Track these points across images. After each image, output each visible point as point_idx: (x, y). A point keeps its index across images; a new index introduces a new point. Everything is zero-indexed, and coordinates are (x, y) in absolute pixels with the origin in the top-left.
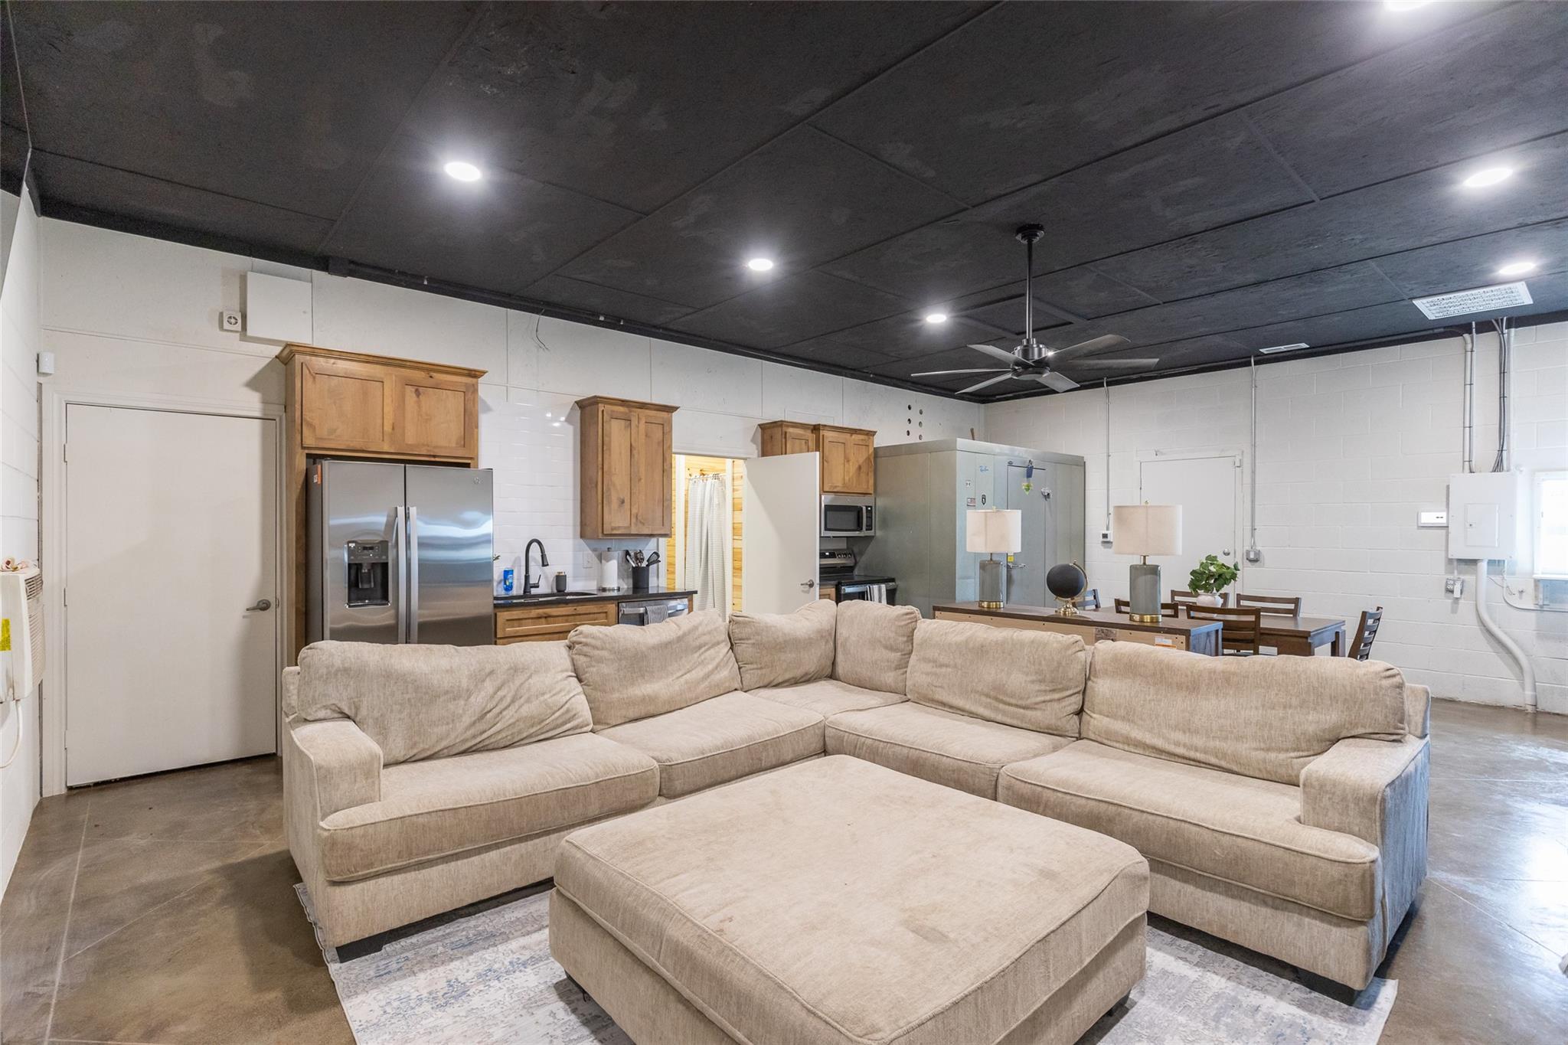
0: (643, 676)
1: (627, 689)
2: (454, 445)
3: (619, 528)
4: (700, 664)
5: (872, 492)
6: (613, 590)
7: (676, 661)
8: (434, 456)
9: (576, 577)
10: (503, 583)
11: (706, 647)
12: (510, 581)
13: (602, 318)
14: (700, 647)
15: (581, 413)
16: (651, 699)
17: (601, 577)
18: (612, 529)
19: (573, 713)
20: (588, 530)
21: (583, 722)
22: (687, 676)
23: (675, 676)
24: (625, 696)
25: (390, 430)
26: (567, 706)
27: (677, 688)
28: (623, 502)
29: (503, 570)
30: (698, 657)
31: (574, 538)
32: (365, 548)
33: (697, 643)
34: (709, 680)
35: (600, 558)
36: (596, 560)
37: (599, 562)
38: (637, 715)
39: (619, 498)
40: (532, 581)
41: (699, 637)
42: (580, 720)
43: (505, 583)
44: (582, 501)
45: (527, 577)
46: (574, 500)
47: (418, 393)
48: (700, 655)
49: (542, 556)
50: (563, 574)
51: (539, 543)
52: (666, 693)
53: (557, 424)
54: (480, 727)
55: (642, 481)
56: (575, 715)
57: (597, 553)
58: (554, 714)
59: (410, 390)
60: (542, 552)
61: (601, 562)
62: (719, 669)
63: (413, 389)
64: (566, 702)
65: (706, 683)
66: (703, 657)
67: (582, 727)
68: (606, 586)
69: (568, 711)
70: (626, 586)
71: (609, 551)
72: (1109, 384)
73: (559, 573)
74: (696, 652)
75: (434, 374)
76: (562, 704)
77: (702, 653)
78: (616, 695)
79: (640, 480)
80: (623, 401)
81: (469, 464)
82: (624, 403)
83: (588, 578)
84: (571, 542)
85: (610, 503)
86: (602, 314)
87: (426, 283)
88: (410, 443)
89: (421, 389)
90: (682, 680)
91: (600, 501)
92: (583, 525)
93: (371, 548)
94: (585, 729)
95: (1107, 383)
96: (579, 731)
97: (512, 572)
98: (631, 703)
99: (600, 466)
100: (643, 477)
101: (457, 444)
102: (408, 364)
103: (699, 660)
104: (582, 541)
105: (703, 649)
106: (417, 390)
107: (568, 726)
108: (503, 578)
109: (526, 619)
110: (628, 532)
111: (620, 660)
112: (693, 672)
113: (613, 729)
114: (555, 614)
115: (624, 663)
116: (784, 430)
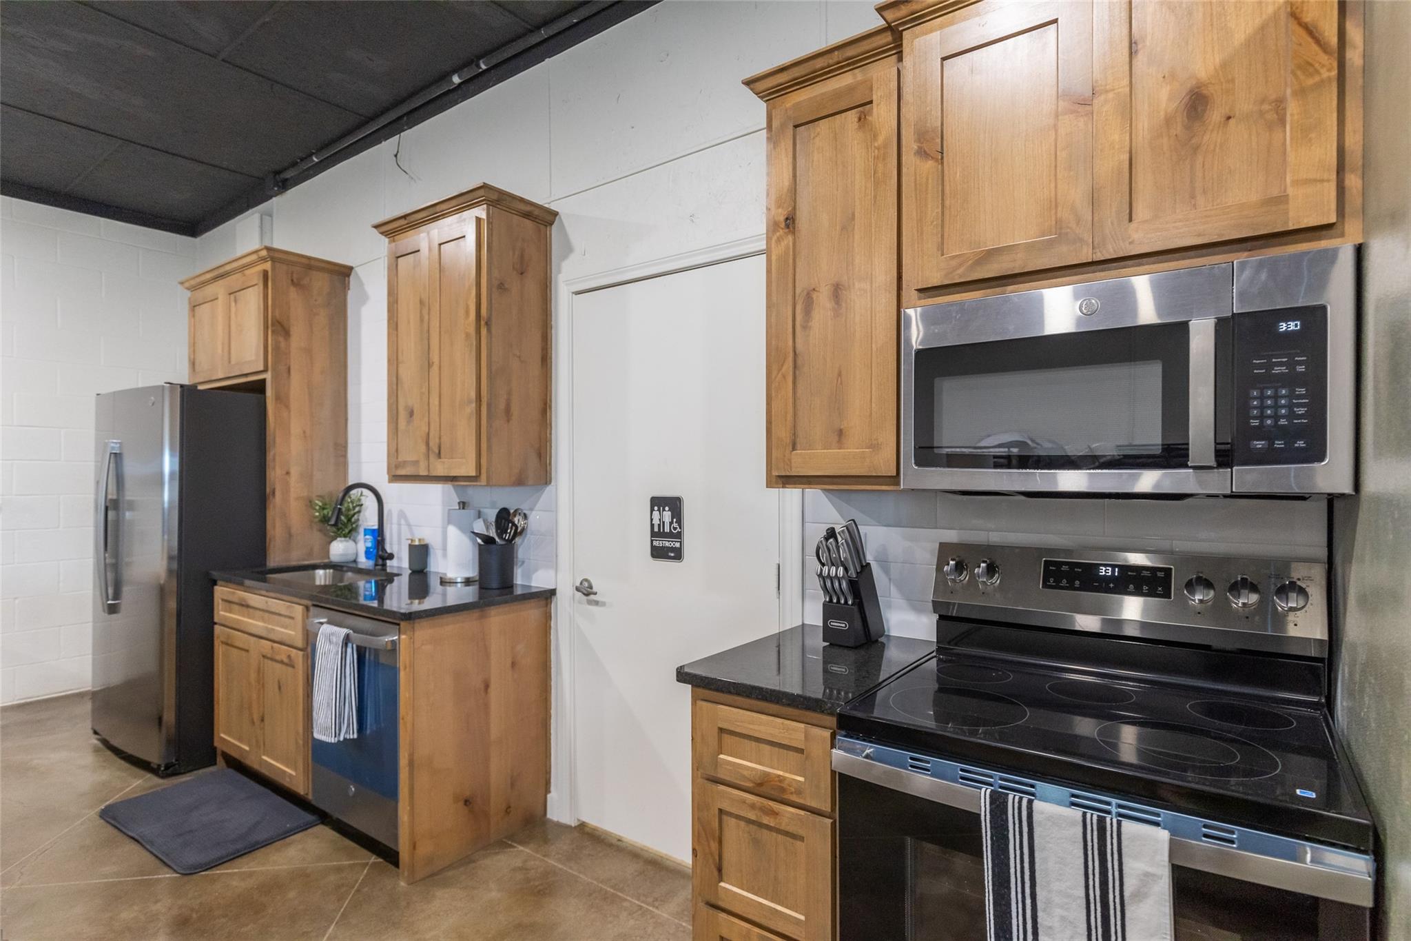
3: (405, 463)
8: (246, 375)
13: (456, 79)
25: (221, 353)
28: (412, 414)
39: (406, 408)
47: (236, 301)
59: (232, 299)
75: (246, 272)
81: (265, 380)
85: (397, 418)
87: (315, 160)
102: (227, 268)
106: (235, 297)
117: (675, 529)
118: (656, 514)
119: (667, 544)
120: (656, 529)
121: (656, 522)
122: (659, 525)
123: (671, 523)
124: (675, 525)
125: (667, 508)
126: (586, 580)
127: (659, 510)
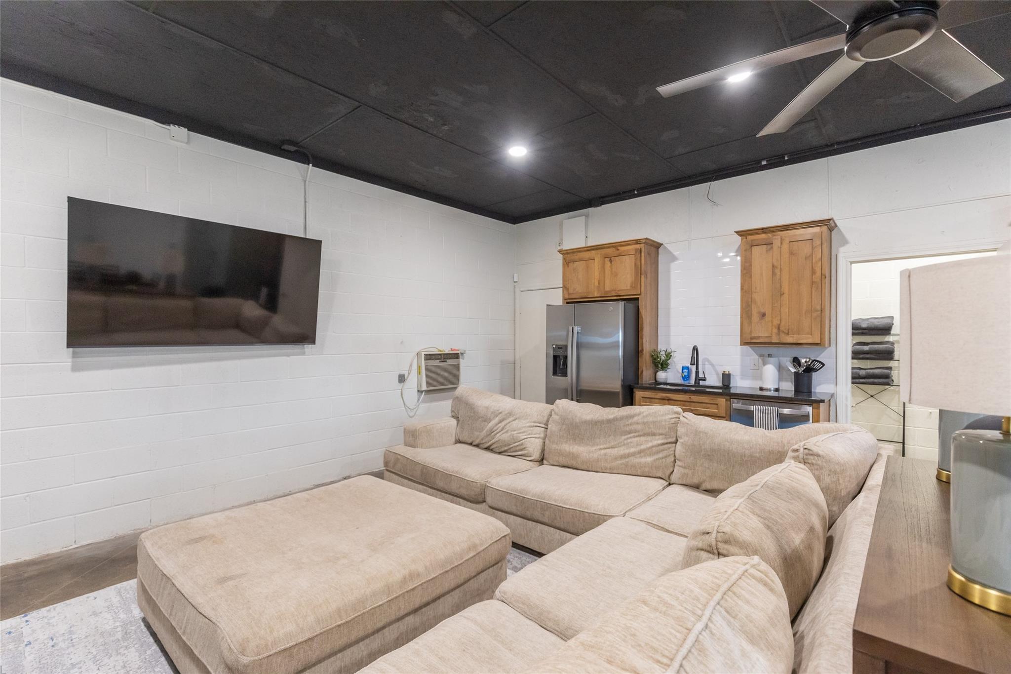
0: (575, 440)
1: (562, 444)
2: (629, 288)
3: (759, 337)
4: (624, 445)
6: (770, 390)
7: (605, 437)
8: (620, 296)
9: (743, 376)
11: (636, 434)
12: (685, 374)
13: (764, 163)
14: (630, 433)
16: (574, 456)
18: (751, 339)
19: (524, 447)
21: (527, 453)
22: (608, 451)
23: (598, 447)
24: (559, 448)
25: (598, 285)
26: (522, 442)
27: (595, 456)
28: (764, 315)
30: (625, 440)
32: (559, 348)
33: (627, 429)
34: (627, 460)
36: (761, 363)
38: (566, 464)
40: (702, 376)
41: (631, 424)
42: (526, 452)
45: (697, 372)
47: (611, 261)
48: (628, 438)
50: (730, 373)
52: (586, 456)
53: (727, 260)
54: (489, 438)
55: (785, 295)
56: (524, 448)
58: (515, 443)
59: (607, 260)
62: (642, 454)
63: (608, 259)
64: (524, 439)
65: (624, 461)
66: (629, 441)
67: (527, 457)
68: (765, 386)
69: (522, 444)
70: (788, 388)
71: (769, 356)
73: (726, 372)
74: (625, 435)
75: (619, 248)
76: (520, 439)
77: (631, 438)
78: (554, 446)
79: (783, 295)
80: (762, 229)
81: (638, 298)
82: (764, 230)
83: (755, 377)
84: (739, 348)
85: (749, 317)
86: (763, 159)
87: (636, 192)
88: (607, 290)
89: (612, 259)
90: (603, 452)
93: (561, 348)
94: (527, 458)
96: (524, 458)
98: (560, 453)
100: (786, 292)
101: (631, 286)
102: (605, 246)
103: (626, 442)
104: (749, 348)
105: (632, 435)
106: (610, 259)
107: (520, 453)
109: (655, 398)
110: (769, 341)
111: (563, 424)
112: (616, 449)
113: (552, 467)
114: (674, 398)
115: (564, 427)
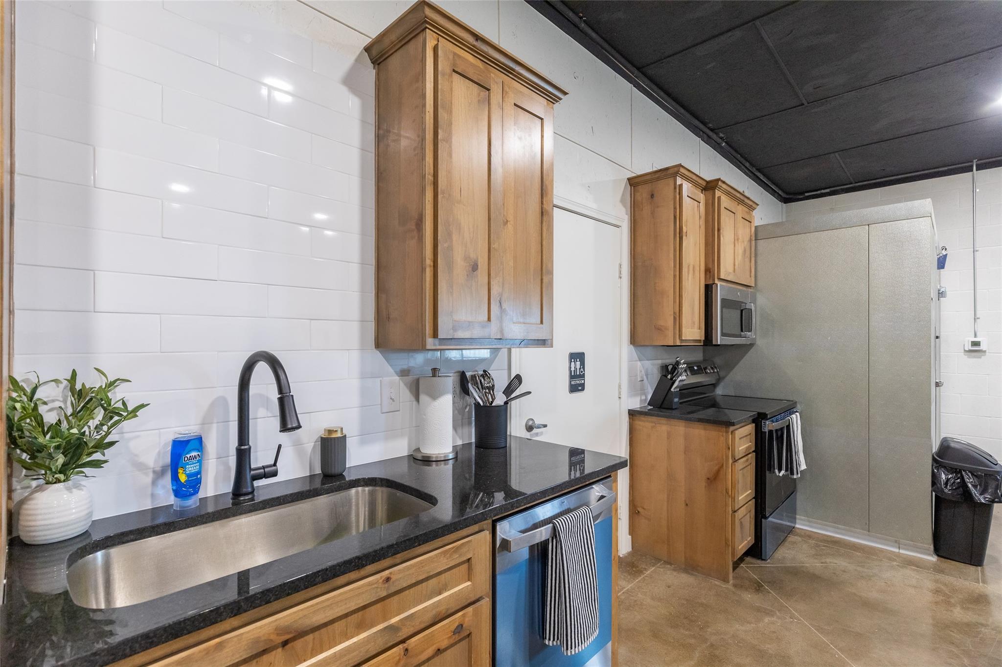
5: (754, 286)
9: (366, 436)
10: (168, 477)
12: (192, 468)
15: (378, 75)
17: (419, 428)
18: (454, 328)
20: (396, 331)
28: (475, 267)
29: (171, 437)
31: (363, 348)
35: (416, 390)
36: (406, 394)
37: (413, 399)
39: (466, 258)
40: (260, 458)
43: (175, 478)
44: (380, 267)
45: (243, 455)
46: (363, 263)
49: (281, 401)
50: (339, 435)
51: (275, 364)
55: (510, 226)
57: (409, 379)
60: (280, 391)
61: (417, 399)
68: (431, 450)
71: (434, 376)
72: (979, 168)
73: (330, 432)
79: (506, 222)
80: (476, 37)
82: (479, 43)
83: (390, 434)
84: (355, 356)
85: (450, 267)
91: (429, 262)
92: (382, 319)
95: (977, 165)
97: (198, 442)
99: (429, 178)
100: (511, 218)
104: (377, 354)
108: (168, 460)
116: (678, 183)
117: (582, 372)
118: (573, 363)
119: (578, 382)
120: (573, 374)
121: (573, 369)
122: (574, 371)
123: (580, 369)
124: (582, 370)
125: (578, 360)
126: (532, 420)
127: (574, 361)
